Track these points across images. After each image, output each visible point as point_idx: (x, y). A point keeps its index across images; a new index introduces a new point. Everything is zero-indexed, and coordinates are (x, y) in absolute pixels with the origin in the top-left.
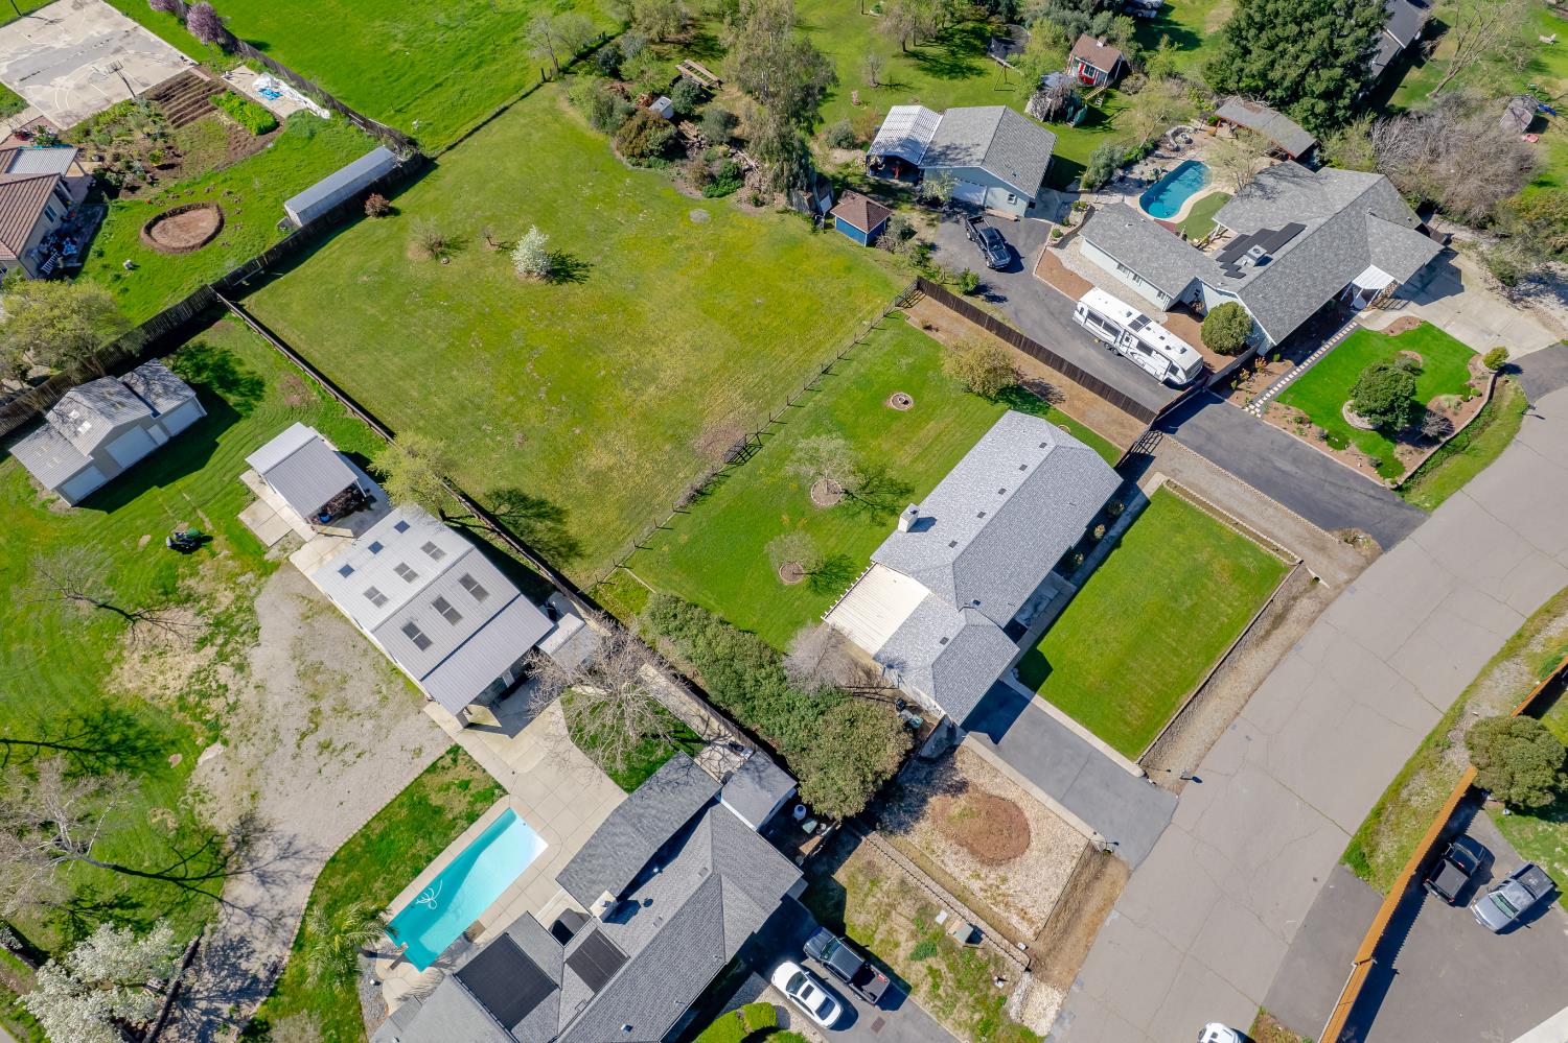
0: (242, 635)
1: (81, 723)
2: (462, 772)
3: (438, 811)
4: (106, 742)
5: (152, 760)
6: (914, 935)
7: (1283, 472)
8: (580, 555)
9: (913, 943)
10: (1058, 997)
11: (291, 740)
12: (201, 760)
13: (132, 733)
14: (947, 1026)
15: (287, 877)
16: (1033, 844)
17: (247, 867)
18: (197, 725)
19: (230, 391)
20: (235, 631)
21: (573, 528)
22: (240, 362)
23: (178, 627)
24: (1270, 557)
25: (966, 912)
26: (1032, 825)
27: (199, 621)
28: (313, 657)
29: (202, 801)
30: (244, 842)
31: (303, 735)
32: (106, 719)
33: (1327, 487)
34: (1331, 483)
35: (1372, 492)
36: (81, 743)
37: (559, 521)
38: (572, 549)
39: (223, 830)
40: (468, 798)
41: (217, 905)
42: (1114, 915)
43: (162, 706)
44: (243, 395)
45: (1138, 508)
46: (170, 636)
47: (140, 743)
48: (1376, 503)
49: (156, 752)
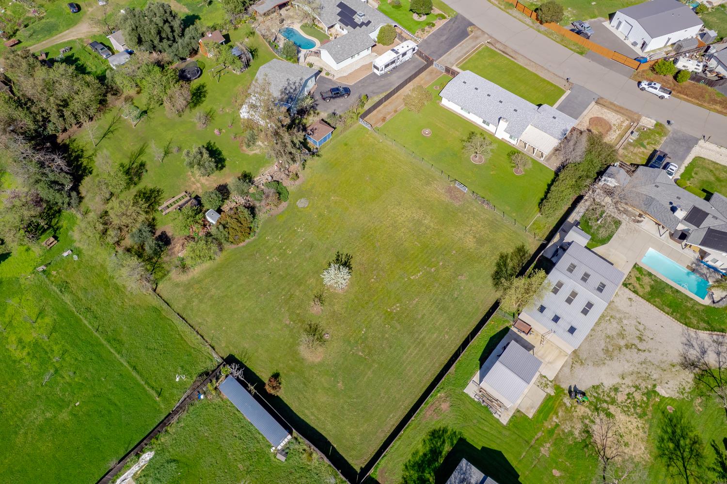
0: (599, 394)
1: (671, 468)
3: (652, 287)
4: (675, 450)
5: (675, 421)
6: (639, 147)
7: (447, 39)
8: (523, 246)
9: (642, 148)
10: (644, 118)
11: (643, 355)
12: (667, 396)
13: (666, 437)
14: (662, 142)
15: (699, 343)
16: (601, 117)
17: (702, 361)
18: (651, 403)
19: (441, 452)
20: (597, 398)
21: (509, 250)
22: (415, 454)
23: (604, 432)
24: (482, 49)
25: (627, 135)
26: (595, 116)
27: (598, 421)
28: (602, 355)
29: (684, 389)
30: (693, 365)
31: (639, 350)
32: (665, 454)
33: (452, 31)
34: (450, 30)
35: (452, 23)
36: (680, 464)
37: (507, 256)
38: (521, 250)
39: (692, 375)
42: (615, 102)
43: (647, 426)
44: (444, 442)
46: (610, 435)
47: (669, 430)
48: (456, 23)
49: (671, 420)
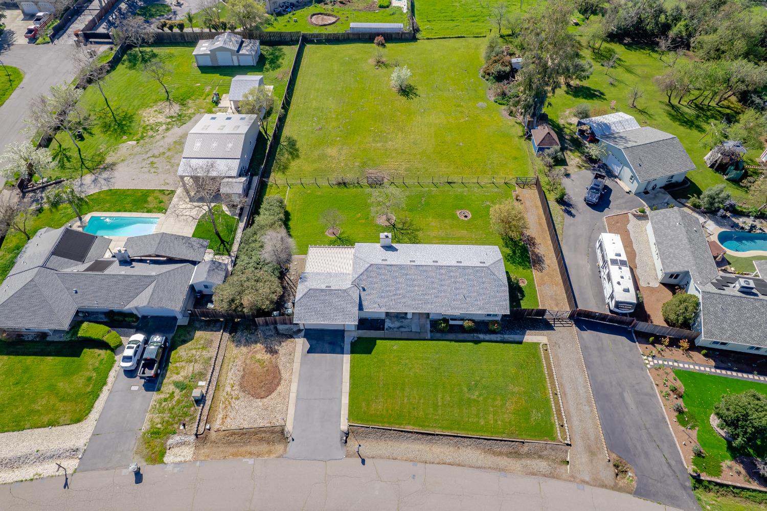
0: (180, 122)
1: (124, 114)
2: (165, 198)
3: (146, 202)
4: (121, 122)
5: (121, 134)
6: (186, 378)
9: (181, 379)
10: (189, 457)
11: (150, 154)
12: (128, 142)
13: (128, 124)
14: (148, 416)
15: (99, 185)
16: (265, 400)
17: (97, 174)
18: (140, 134)
19: (270, 64)
21: (294, 163)
22: (282, 59)
23: (172, 109)
24: (552, 425)
25: (211, 392)
26: (274, 395)
27: (178, 112)
29: (114, 151)
30: (105, 168)
31: (153, 156)
33: (644, 432)
34: (649, 434)
37: (293, 159)
38: (284, 169)
39: (106, 162)
40: (156, 206)
41: (79, 177)
42: (251, 461)
43: (142, 124)
44: (271, 67)
45: (511, 339)
46: (168, 110)
47: (126, 128)
48: (666, 468)
49: (125, 133)
